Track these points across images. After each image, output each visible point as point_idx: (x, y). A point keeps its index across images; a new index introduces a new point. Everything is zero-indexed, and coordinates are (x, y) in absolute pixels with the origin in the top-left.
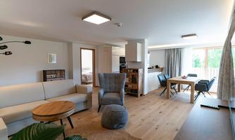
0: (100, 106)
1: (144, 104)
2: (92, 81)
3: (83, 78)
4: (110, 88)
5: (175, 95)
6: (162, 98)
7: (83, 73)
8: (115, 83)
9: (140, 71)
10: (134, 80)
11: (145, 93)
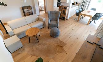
0: (49, 27)
1: (67, 25)
2: (44, 9)
3: (40, 8)
4: (53, 18)
5: (82, 19)
6: (75, 21)
7: (40, 5)
8: (55, 16)
9: (67, 8)
10: (64, 13)
11: (68, 18)
